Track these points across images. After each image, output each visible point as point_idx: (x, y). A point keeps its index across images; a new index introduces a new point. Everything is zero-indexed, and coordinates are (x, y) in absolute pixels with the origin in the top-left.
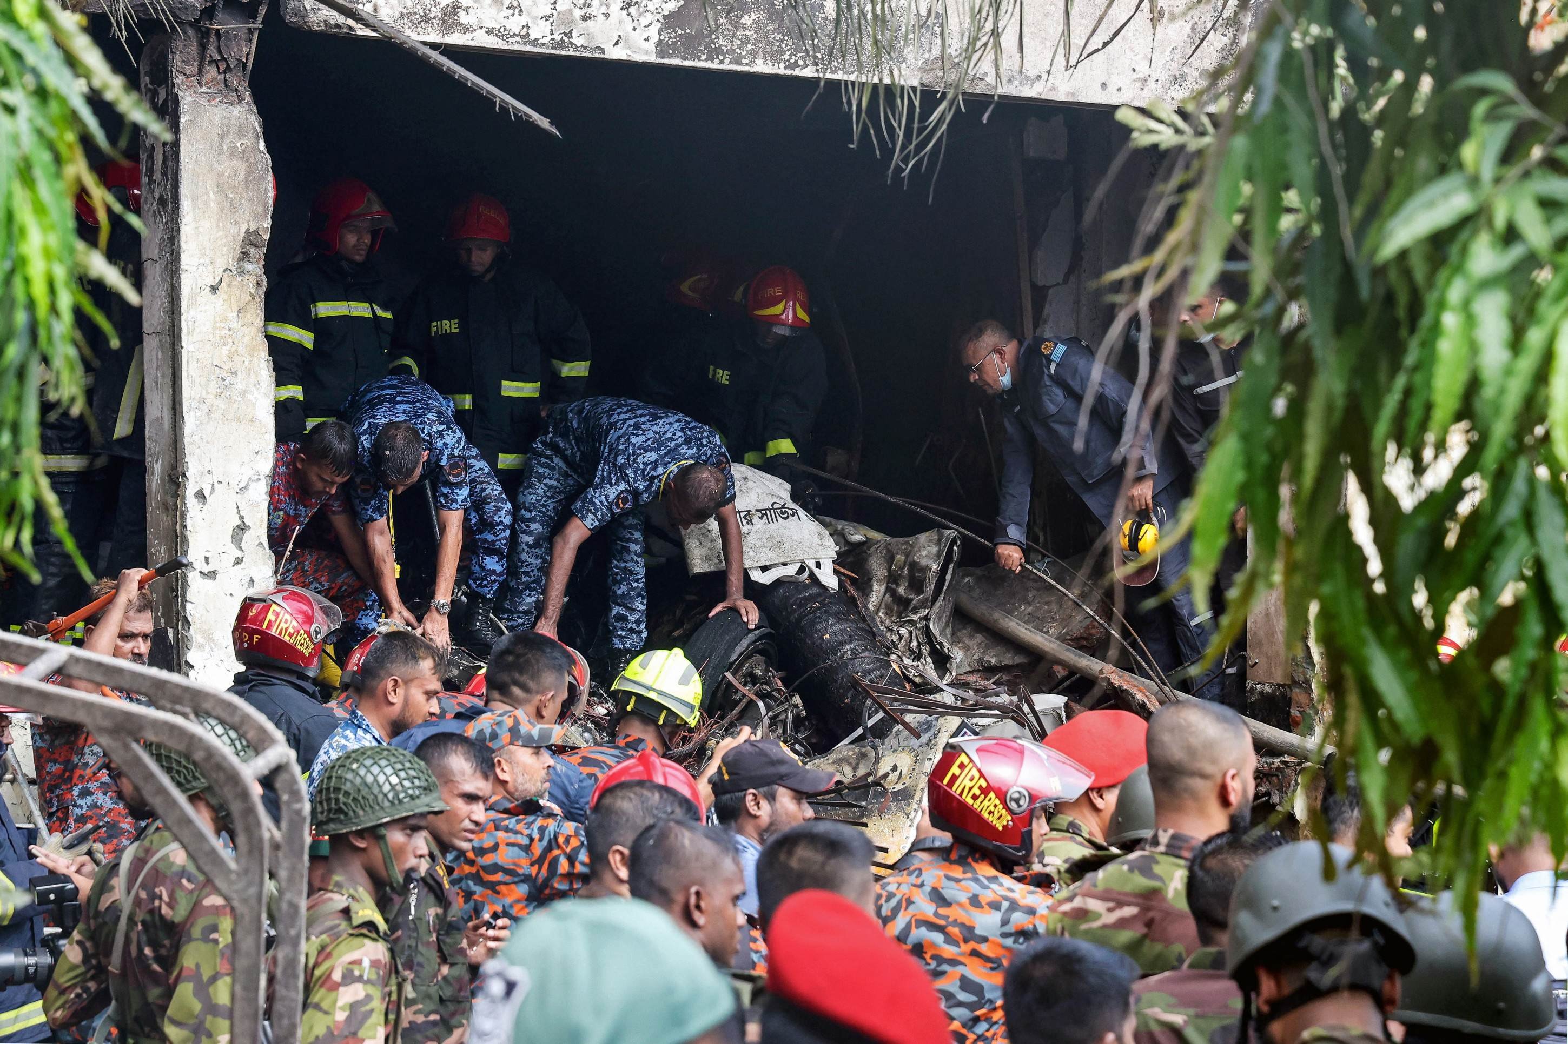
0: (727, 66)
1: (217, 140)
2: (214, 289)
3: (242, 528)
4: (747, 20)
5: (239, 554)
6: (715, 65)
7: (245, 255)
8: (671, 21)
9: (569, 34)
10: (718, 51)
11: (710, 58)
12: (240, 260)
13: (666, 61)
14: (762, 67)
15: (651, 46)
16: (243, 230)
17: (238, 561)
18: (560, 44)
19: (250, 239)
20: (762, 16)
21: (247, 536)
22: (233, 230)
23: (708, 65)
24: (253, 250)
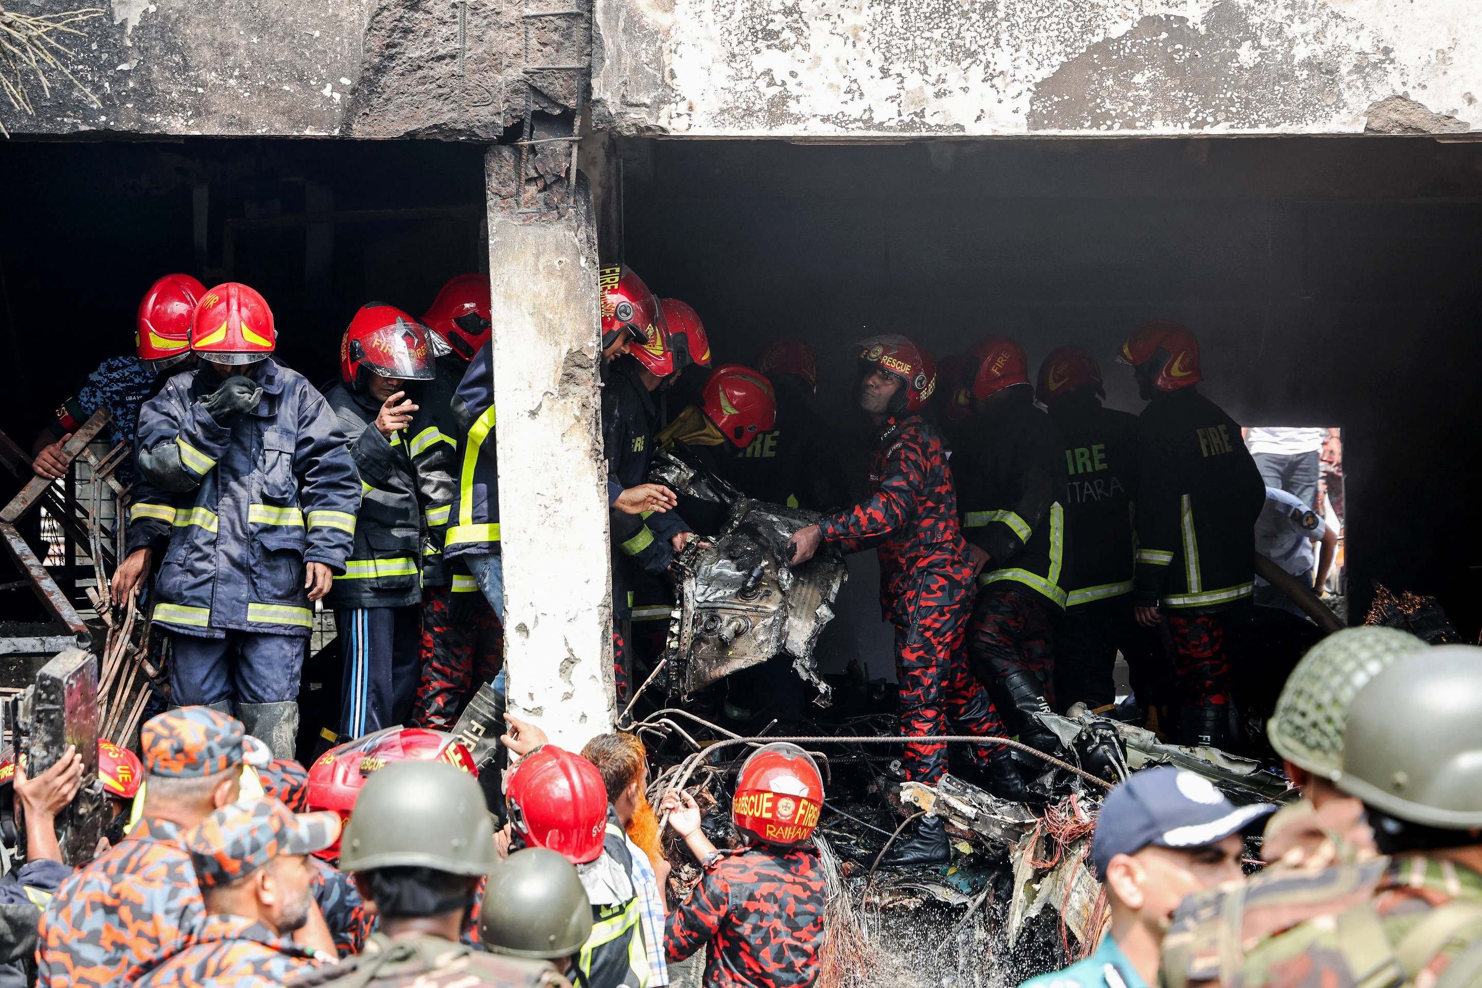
0: (1118, 131)
1: (531, 260)
2: (533, 414)
3: (571, 661)
4: (1139, 79)
5: (569, 689)
6: (1102, 132)
7: (569, 377)
8: (1042, 89)
9: (921, 114)
10: (1107, 115)
11: (1096, 124)
12: (562, 382)
13: (1041, 132)
14: (1161, 128)
15: (1021, 119)
16: (565, 348)
17: (568, 696)
18: (911, 125)
19: (574, 360)
20: (1159, 73)
21: (577, 669)
22: (554, 351)
23: (1094, 132)
24: (578, 371)
